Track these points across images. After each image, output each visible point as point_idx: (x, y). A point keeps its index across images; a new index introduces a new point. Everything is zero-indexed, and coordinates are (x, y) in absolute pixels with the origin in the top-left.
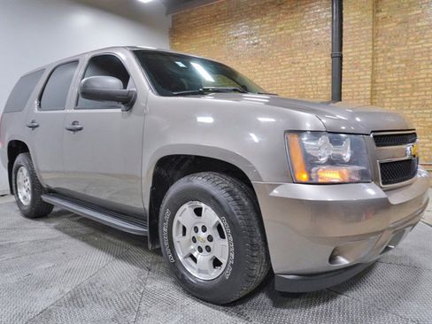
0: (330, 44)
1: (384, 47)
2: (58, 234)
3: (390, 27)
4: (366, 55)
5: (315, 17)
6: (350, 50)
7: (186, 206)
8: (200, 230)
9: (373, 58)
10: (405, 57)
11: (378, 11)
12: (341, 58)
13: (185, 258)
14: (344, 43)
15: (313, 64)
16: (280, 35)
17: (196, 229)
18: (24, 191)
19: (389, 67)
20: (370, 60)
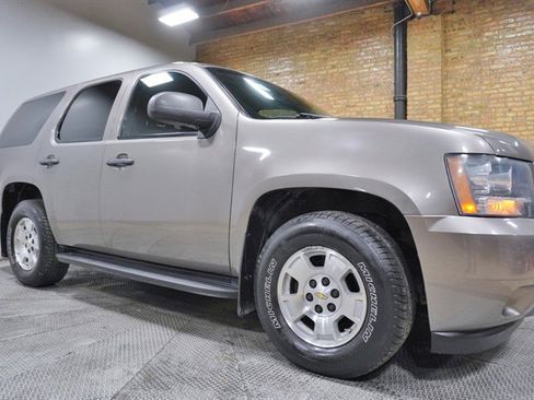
0: (393, 86)
1: (454, 90)
2: (82, 305)
3: (462, 68)
4: (434, 99)
5: (373, 54)
6: (416, 93)
7: (300, 253)
8: (319, 284)
9: (442, 104)
10: (478, 102)
11: (447, 51)
12: (405, 101)
13: (295, 322)
14: (409, 85)
15: (371, 108)
16: (332, 74)
17: (313, 284)
18: (24, 251)
19: (461, 114)
20: (439, 106)
